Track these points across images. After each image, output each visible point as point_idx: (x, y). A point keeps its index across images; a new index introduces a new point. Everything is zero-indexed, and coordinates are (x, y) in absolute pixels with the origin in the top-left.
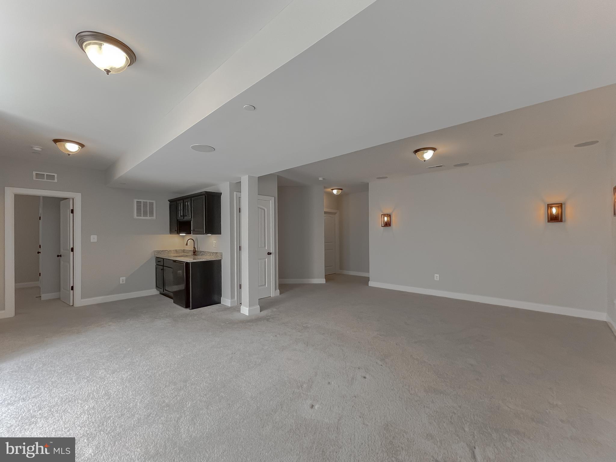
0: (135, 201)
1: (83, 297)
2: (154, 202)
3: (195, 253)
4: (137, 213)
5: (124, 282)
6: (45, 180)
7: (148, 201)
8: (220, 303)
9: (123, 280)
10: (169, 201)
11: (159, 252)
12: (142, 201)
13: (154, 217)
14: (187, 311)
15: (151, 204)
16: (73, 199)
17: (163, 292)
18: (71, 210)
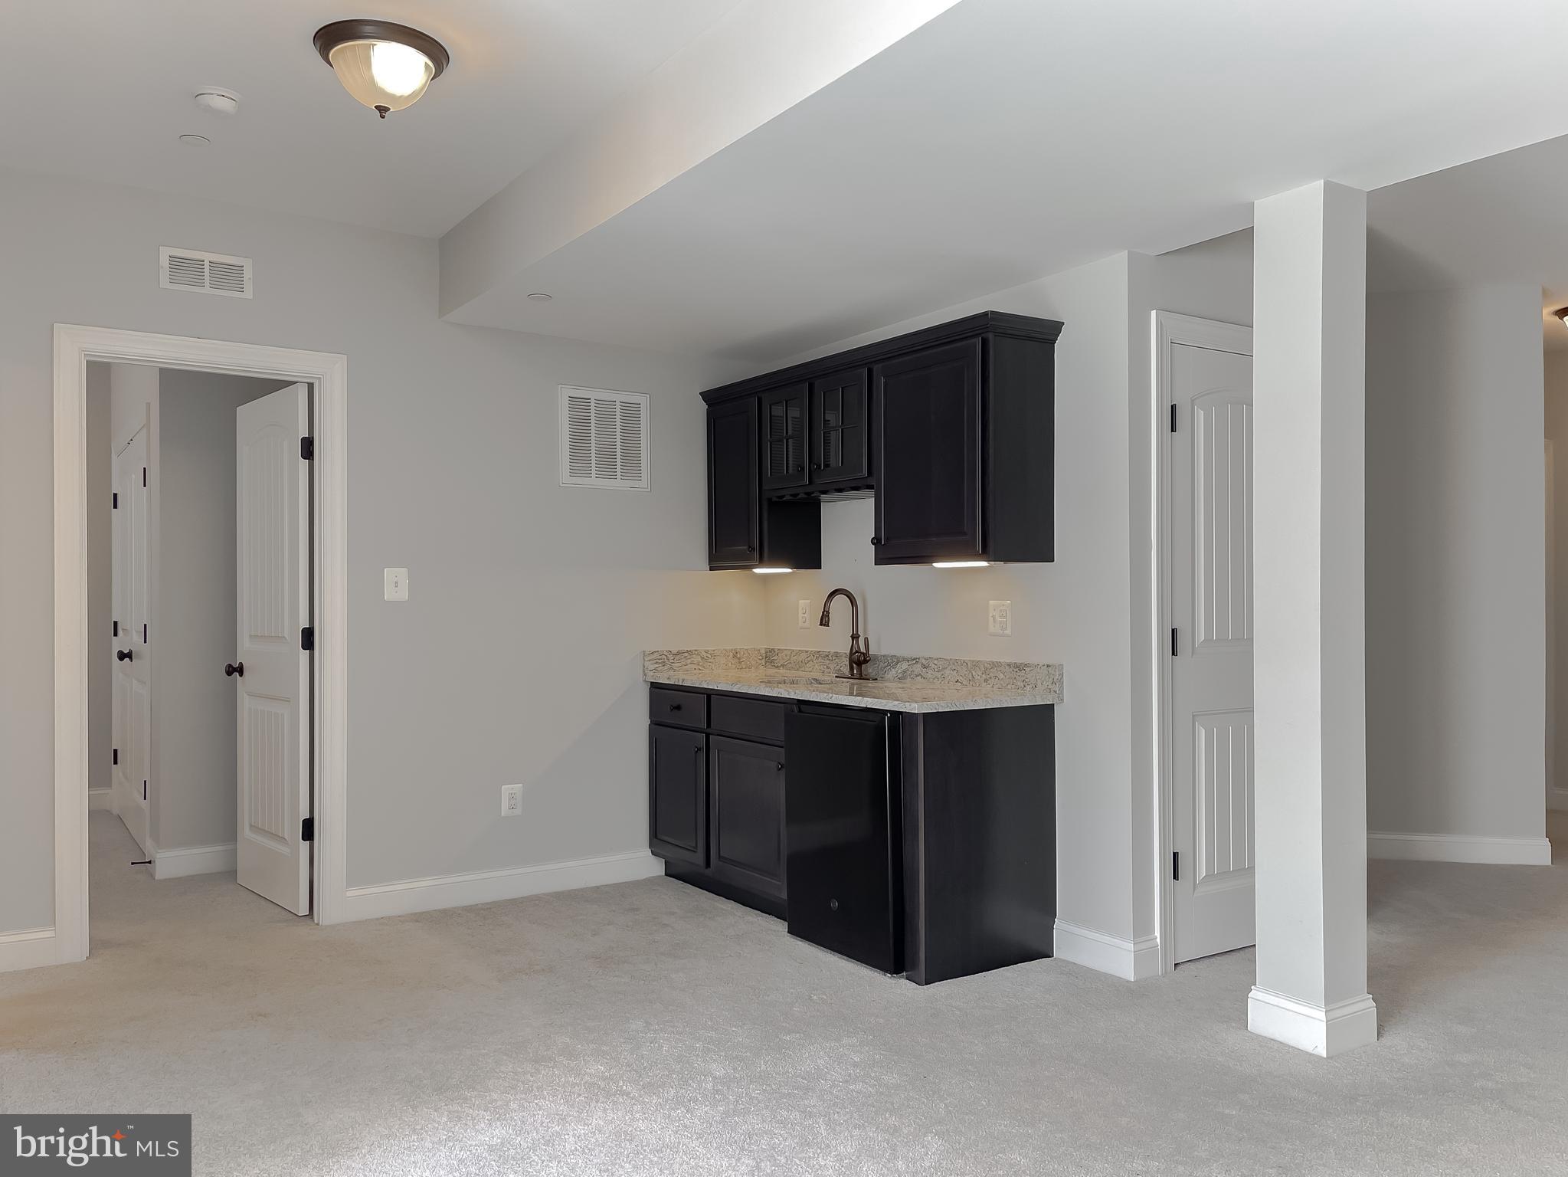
0: (565, 393)
1: (356, 877)
2: (643, 400)
3: (860, 663)
4: (573, 458)
5: (518, 812)
6: (207, 290)
7: (619, 397)
8: (1049, 955)
9: (512, 797)
10: (707, 396)
11: (665, 658)
12: (593, 395)
13: (644, 483)
14: (900, 988)
15: (632, 413)
16: (311, 386)
17: (708, 872)
18: (303, 439)
